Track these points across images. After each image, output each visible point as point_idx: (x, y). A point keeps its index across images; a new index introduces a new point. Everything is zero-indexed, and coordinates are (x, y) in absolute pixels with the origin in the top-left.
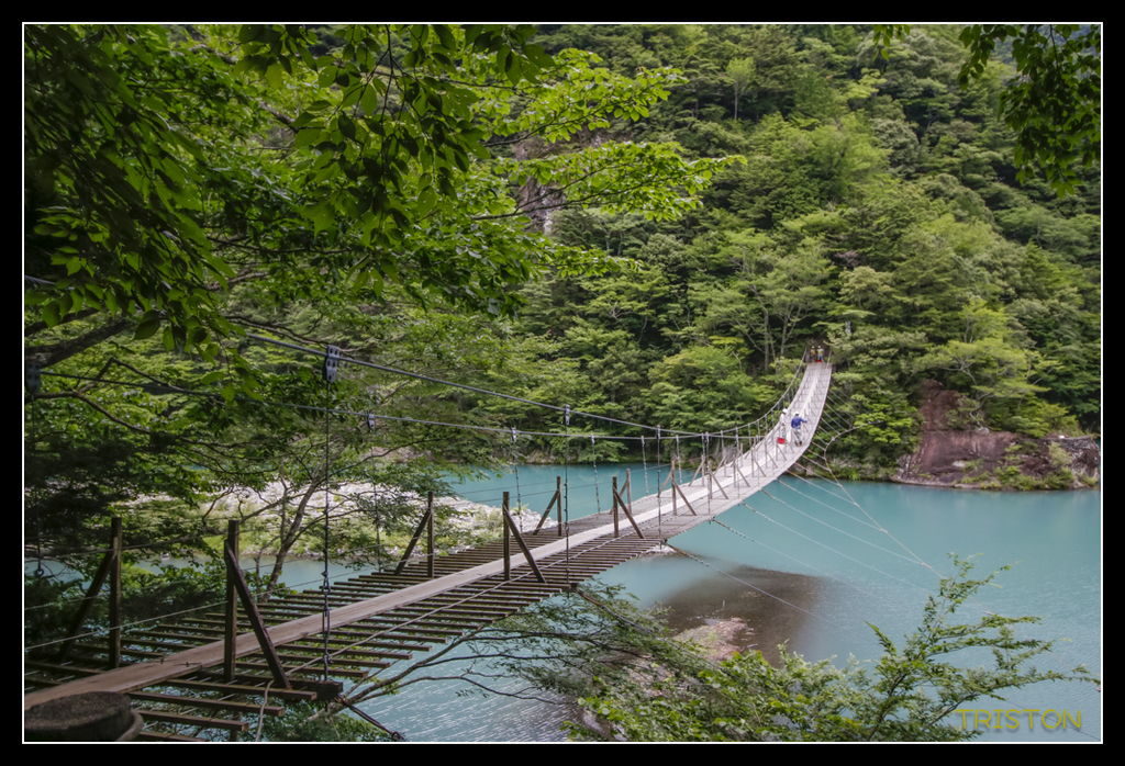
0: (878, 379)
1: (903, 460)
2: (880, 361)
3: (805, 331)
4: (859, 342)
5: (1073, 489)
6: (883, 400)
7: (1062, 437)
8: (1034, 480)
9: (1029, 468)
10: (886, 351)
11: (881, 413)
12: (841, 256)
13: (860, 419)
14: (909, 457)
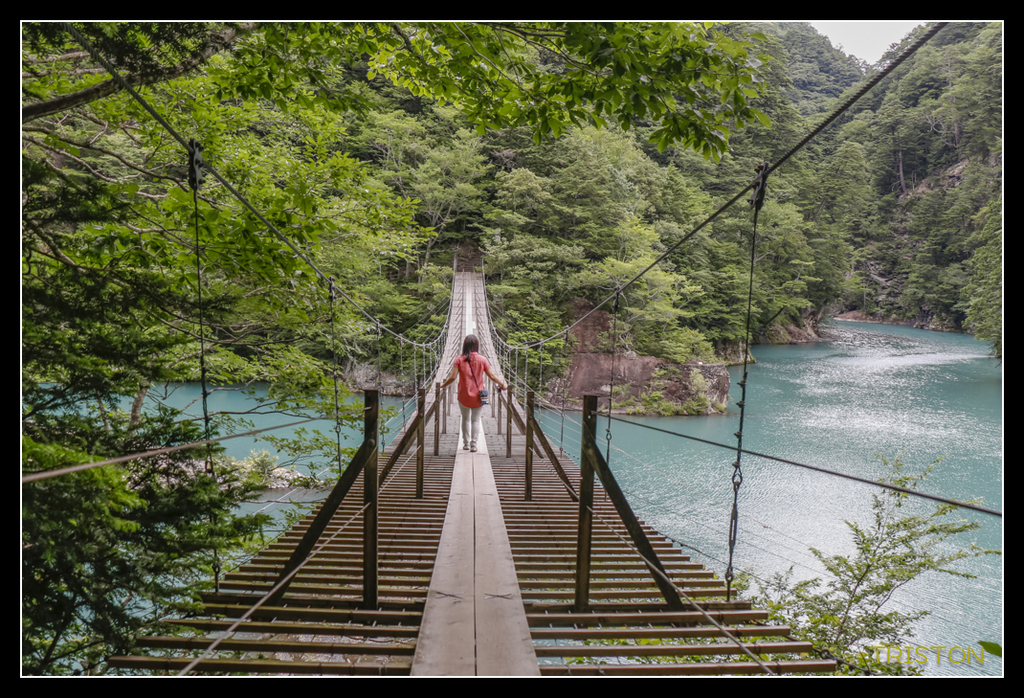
0: (533, 293)
1: (552, 384)
2: (536, 275)
3: (453, 235)
4: (517, 252)
5: (707, 415)
6: (537, 318)
7: (701, 363)
8: (674, 405)
9: (671, 393)
10: (544, 264)
11: (534, 332)
12: (498, 154)
13: (512, 338)
14: (559, 380)
